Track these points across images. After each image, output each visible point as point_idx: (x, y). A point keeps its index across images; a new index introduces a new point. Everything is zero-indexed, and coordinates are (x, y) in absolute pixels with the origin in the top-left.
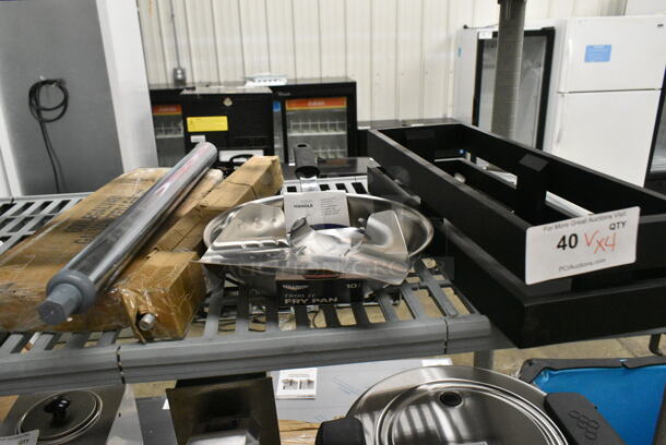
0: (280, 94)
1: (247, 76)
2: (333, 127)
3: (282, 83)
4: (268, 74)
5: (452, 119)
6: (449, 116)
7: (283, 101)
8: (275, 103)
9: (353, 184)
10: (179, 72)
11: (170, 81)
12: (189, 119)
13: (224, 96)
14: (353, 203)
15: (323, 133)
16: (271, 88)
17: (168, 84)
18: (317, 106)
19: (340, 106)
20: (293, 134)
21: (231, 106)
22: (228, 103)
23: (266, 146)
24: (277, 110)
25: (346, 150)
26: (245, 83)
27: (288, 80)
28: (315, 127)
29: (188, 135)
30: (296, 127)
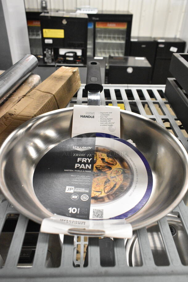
0: (94, 18)
1: (78, 7)
2: (119, 38)
3: (95, 12)
4: (88, 6)
5: (179, 39)
6: (178, 36)
7: (95, 22)
8: (89, 24)
9: (126, 90)
10: (44, 2)
11: (40, 7)
12: (44, 30)
13: (62, 18)
14: (124, 118)
15: (113, 41)
16: (89, 15)
17: (38, 9)
18: (112, 26)
19: (124, 27)
20: (98, 41)
21: (66, 24)
22: (64, 22)
23: (83, 48)
24: (90, 27)
25: (123, 51)
26: (76, 11)
27: (99, 11)
28: (109, 38)
29: (43, 39)
30: (100, 37)
